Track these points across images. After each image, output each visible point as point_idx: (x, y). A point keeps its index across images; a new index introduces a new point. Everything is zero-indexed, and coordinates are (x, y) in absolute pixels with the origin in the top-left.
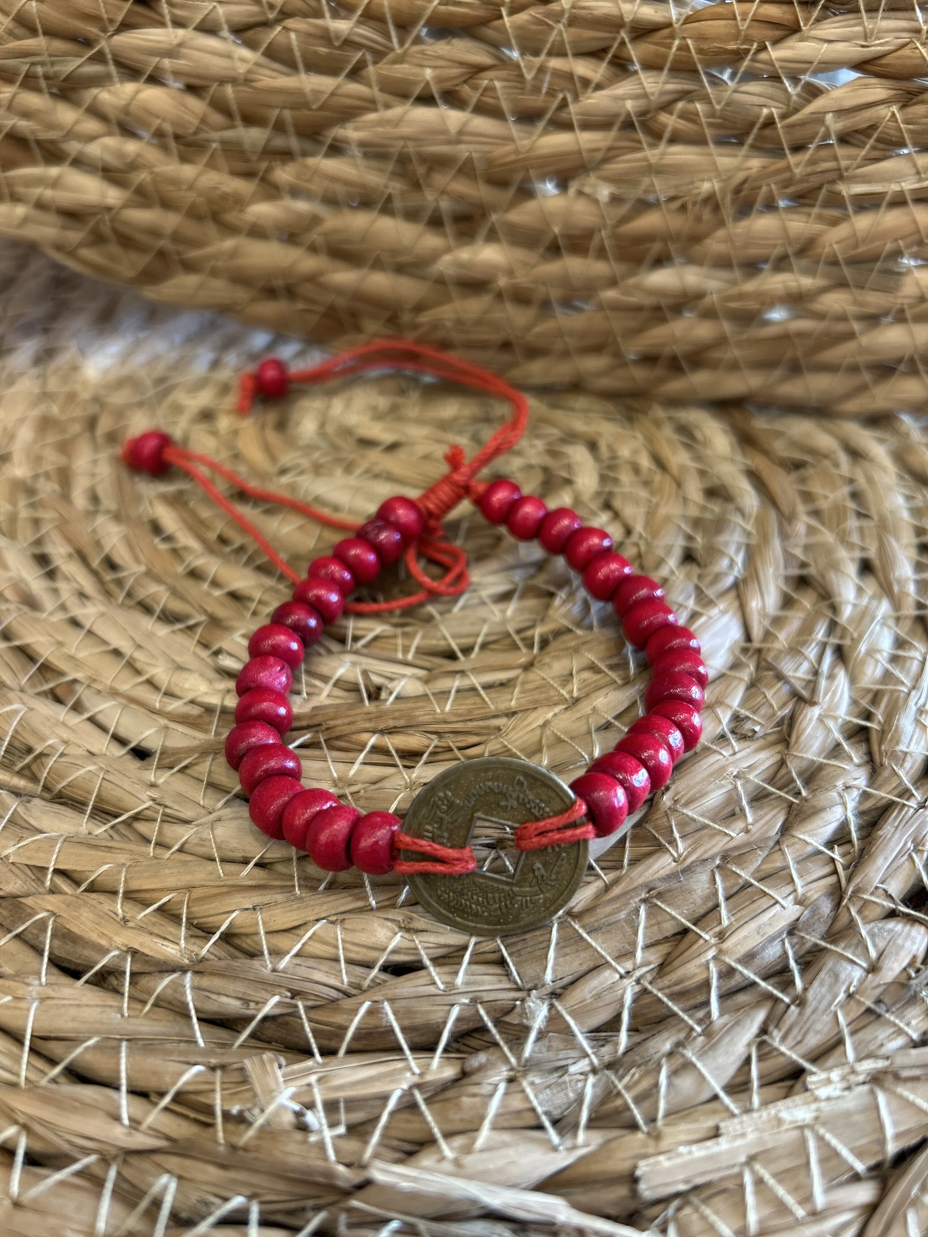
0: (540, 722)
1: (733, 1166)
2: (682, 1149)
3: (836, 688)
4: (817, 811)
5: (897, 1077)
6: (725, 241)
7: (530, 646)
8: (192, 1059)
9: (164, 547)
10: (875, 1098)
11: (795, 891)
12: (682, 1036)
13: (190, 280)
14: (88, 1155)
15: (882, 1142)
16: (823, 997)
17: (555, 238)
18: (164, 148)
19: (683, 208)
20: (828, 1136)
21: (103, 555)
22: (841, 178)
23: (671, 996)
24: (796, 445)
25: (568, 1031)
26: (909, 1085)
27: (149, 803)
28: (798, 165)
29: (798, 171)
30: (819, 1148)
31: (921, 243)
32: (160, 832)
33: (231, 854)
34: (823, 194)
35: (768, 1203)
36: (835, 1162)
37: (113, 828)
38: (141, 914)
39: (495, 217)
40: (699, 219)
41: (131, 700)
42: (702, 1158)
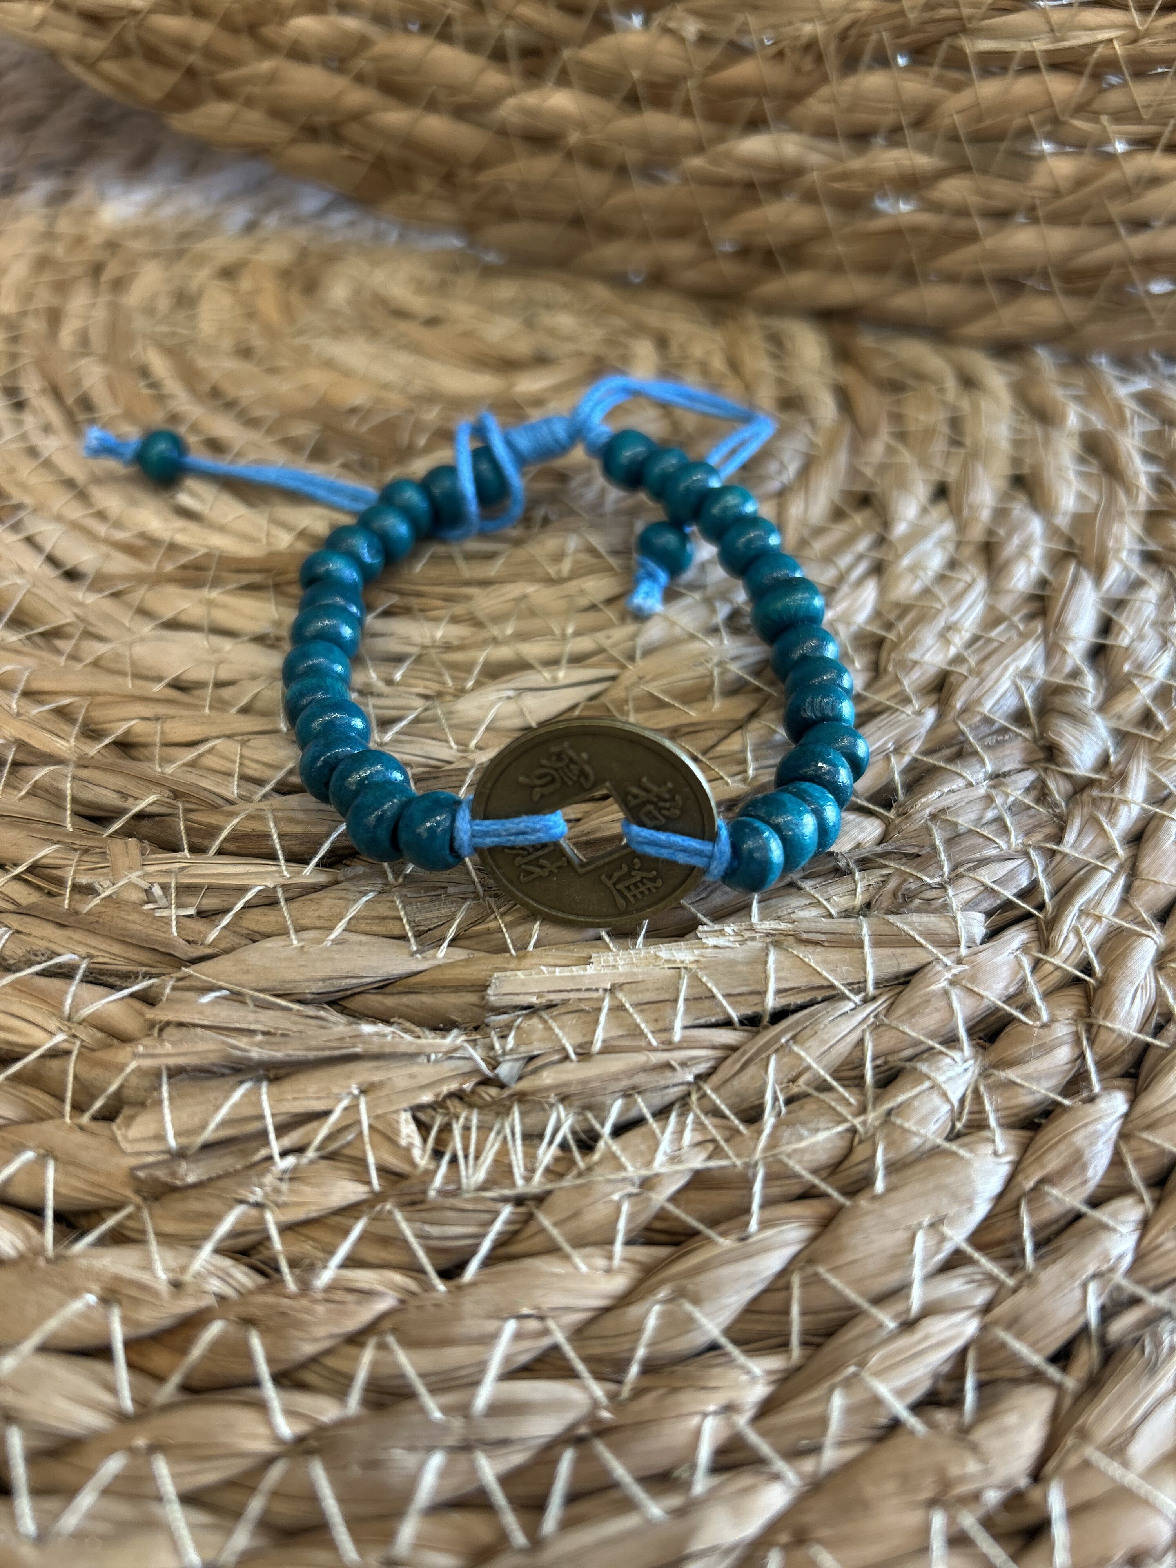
0: (517, 595)
1: (596, 990)
2: (544, 969)
3: (861, 595)
5: (798, 940)
6: (827, 101)
8: (56, 838)
9: (146, 391)
10: (767, 955)
13: (223, 110)
15: (763, 993)
17: (634, 84)
19: (780, 55)
20: (704, 979)
21: (77, 395)
22: (964, 30)
24: (899, 365)
26: (810, 948)
27: (71, 619)
28: (912, 9)
29: (912, 16)
30: (691, 987)
31: (1055, 121)
32: (76, 646)
33: (146, 673)
34: (943, 50)
35: (620, 1026)
36: (707, 1003)
37: (29, 638)
38: (36, 711)
39: (566, 54)
40: (798, 70)
41: (75, 526)
42: (562, 978)
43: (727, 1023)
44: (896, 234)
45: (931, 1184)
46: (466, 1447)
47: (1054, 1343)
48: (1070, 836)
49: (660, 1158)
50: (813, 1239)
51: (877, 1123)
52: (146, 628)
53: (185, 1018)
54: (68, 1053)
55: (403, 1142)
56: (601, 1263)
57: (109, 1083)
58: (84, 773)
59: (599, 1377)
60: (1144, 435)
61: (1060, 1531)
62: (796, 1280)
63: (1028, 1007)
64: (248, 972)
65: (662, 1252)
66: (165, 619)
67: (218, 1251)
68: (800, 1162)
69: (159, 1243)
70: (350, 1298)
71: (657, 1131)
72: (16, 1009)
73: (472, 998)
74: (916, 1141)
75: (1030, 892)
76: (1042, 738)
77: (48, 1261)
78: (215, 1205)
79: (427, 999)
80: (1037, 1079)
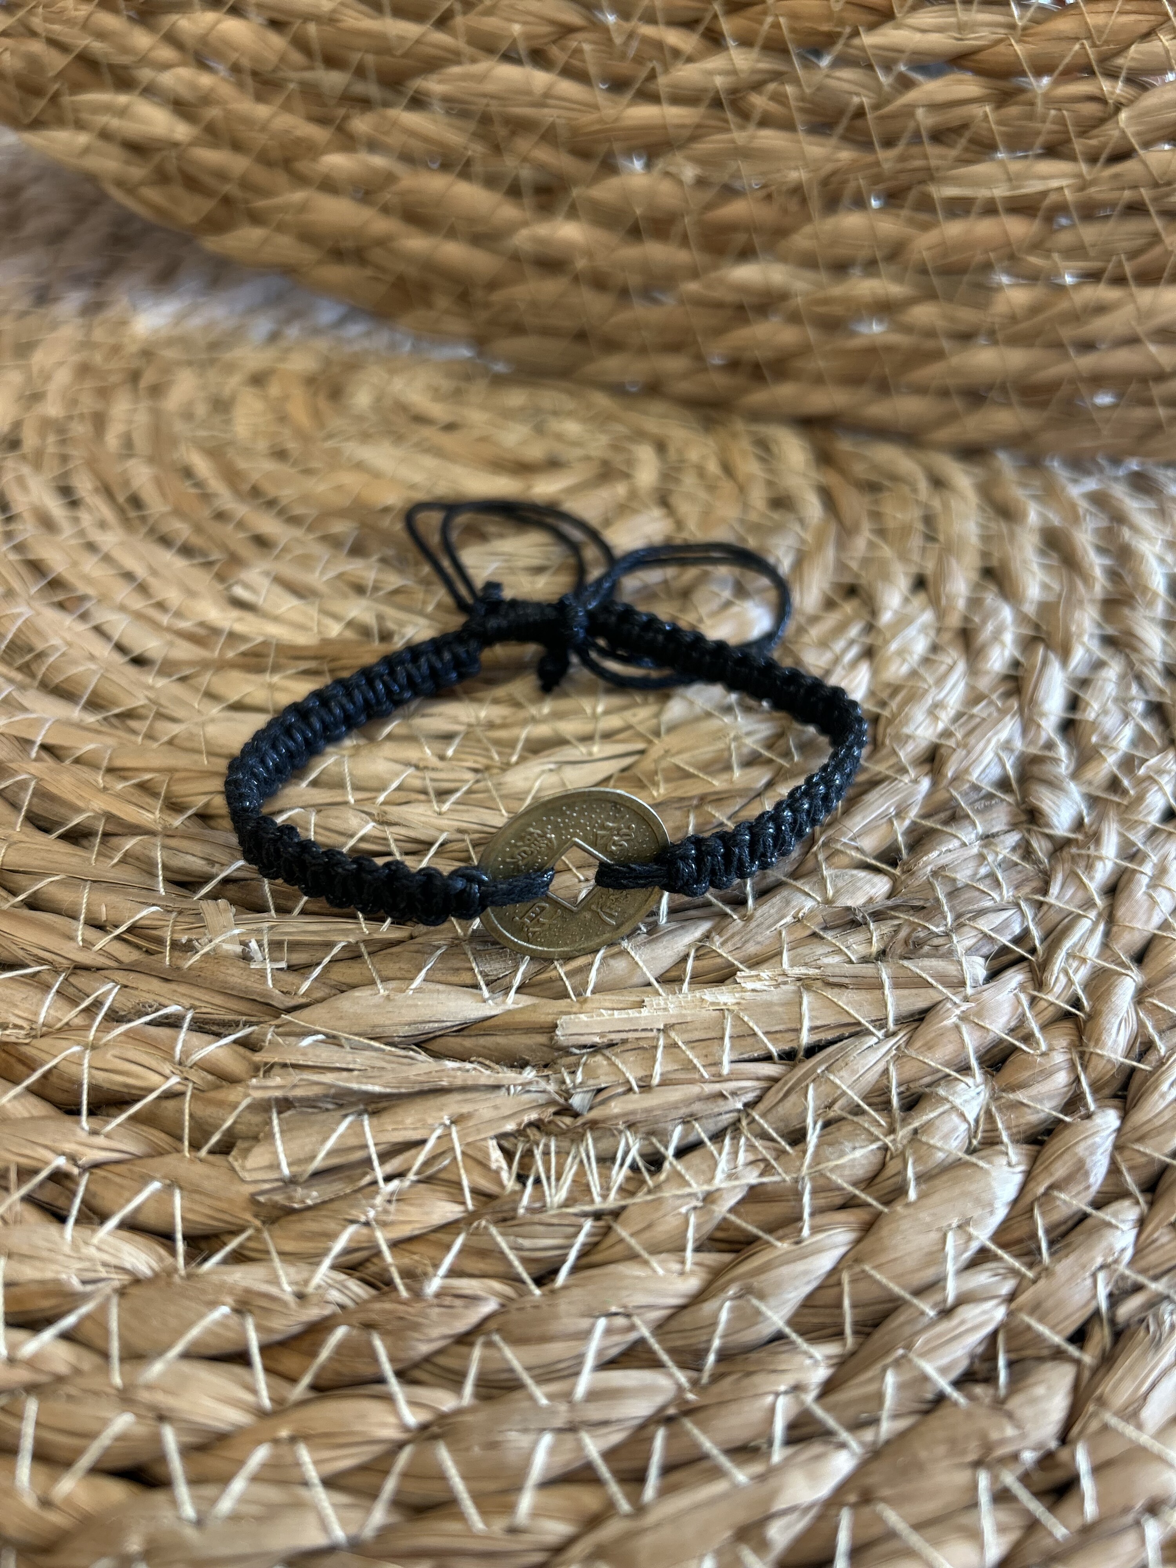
1: (651, 1030)
2: (604, 1012)
5: (826, 983)
6: (812, 238)
8: (151, 901)
9: (193, 491)
10: (801, 997)
13: (255, 234)
14: (41, 964)
15: (798, 1031)
16: (771, 917)
17: (637, 219)
18: (240, 85)
19: (769, 197)
20: (746, 1019)
21: (127, 494)
22: (932, 178)
24: (875, 467)
26: (836, 990)
27: (143, 702)
28: (886, 160)
29: (888, 167)
30: (735, 1026)
31: (1012, 257)
32: (151, 727)
33: (218, 750)
34: (913, 195)
35: (675, 1061)
36: (750, 1040)
37: (105, 719)
38: (120, 786)
39: (575, 192)
40: (785, 211)
42: (620, 1020)
43: (768, 1058)
44: (872, 351)
45: (957, 1191)
46: (572, 1428)
47: (1071, 1326)
48: (1055, 889)
49: (720, 1175)
50: (858, 1241)
51: (905, 1142)
52: (215, 710)
53: (290, 1059)
54: (182, 1094)
55: (494, 1166)
56: (676, 1267)
57: (224, 1121)
58: (173, 842)
59: (682, 1366)
60: (1097, 531)
61: (1087, 1484)
62: (846, 1277)
63: (1028, 1038)
64: (341, 1018)
65: (727, 1257)
66: (231, 701)
67: (334, 1267)
68: (841, 1176)
69: (282, 1261)
70: (458, 1302)
71: (715, 1153)
72: (132, 1054)
73: (542, 1039)
74: (940, 1155)
75: (1022, 938)
76: (1024, 802)
77: (182, 1277)
78: (331, 1225)
79: (501, 1041)
80: (1039, 1099)
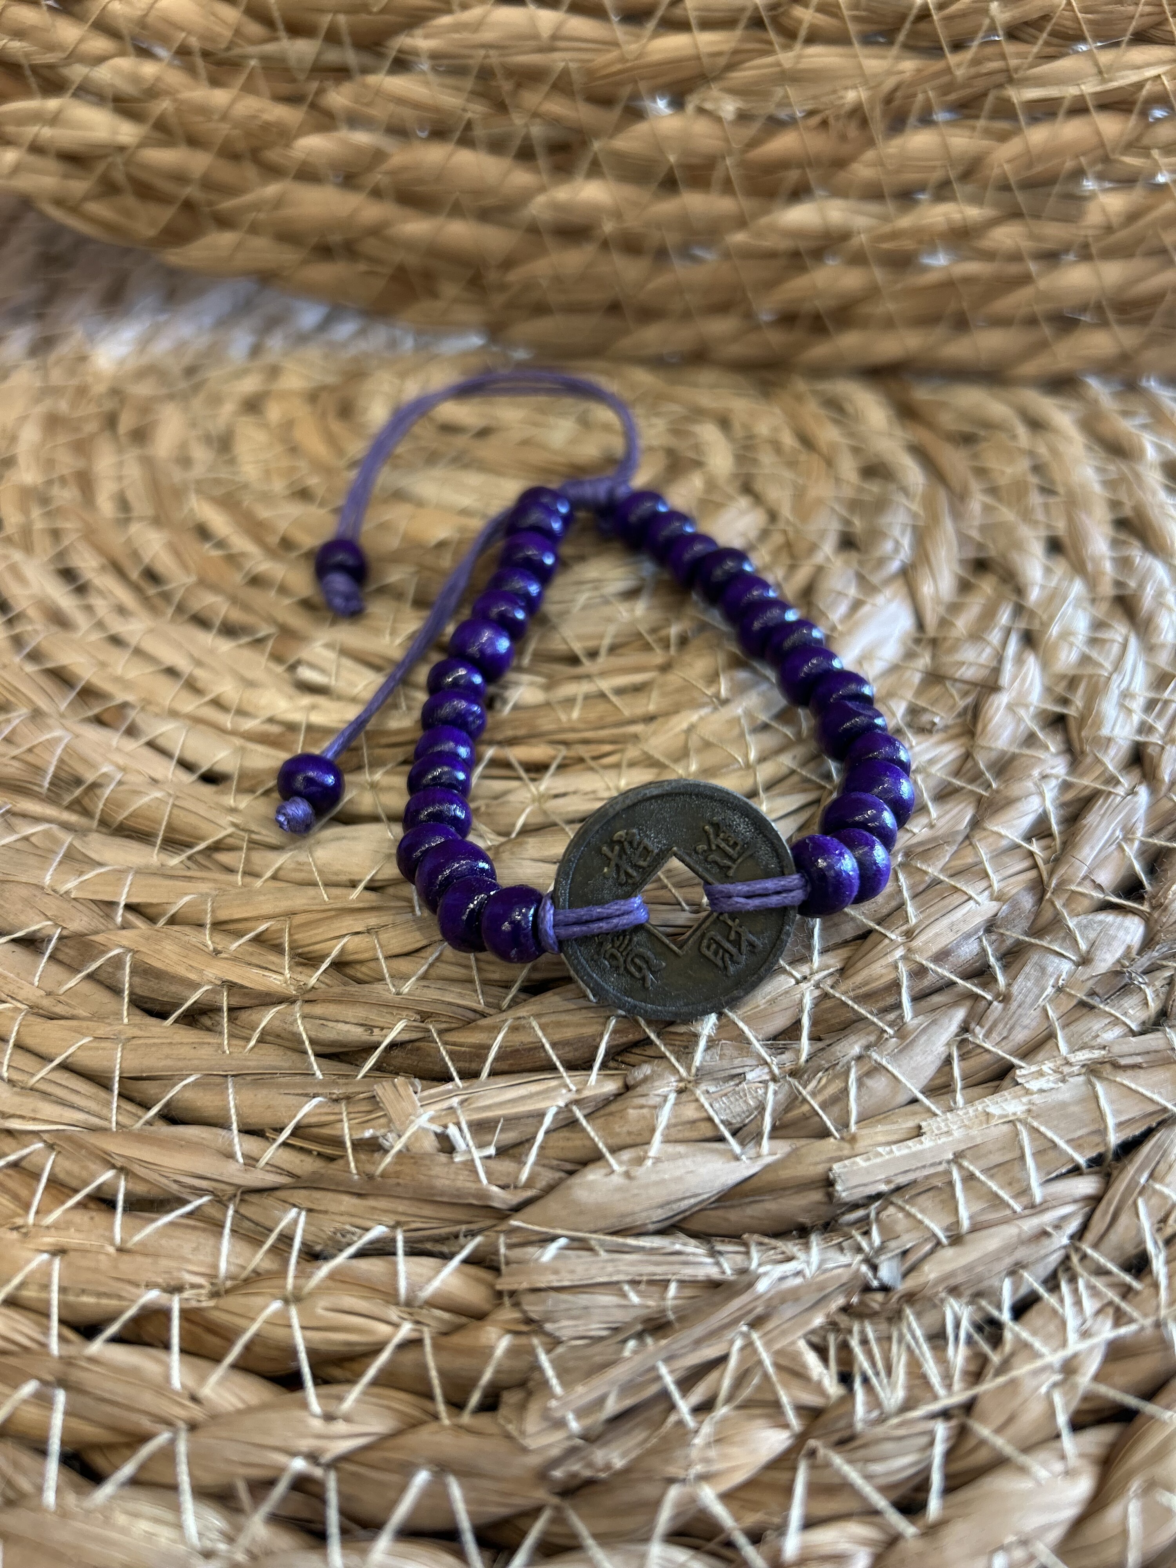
0: (685, 725)
1: (940, 1163)
2: (880, 1149)
3: (1026, 674)
4: (1010, 802)
5: (1116, 1066)
6: (874, 165)
7: (667, 646)
8: (311, 1091)
9: (216, 553)
10: (1094, 1087)
11: (990, 886)
12: (872, 1038)
13: (225, 239)
14: (201, 1196)
15: (1102, 1132)
16: (1029, 991)
17: (671, 169)
18: (190, 69)
20: (1043, 1129)
21: (141, 568)
22: (1011, 81)
23: (855, 999)
24: (964, 415)
25: (741, 1039)
26: (1130, 1073)
27: (230, 830)
28: (959, 65)
29: (960, 73)
30: (1032, 1140)
31: (1106, 159)
32: (248, 860)
33: (335, 878)
34: (989, 103)
35: (979, 1198)
36: (1052, 1154)
37: (190, 858)
38: (233, 945)
39: (597, 145)
41: (197, 720)
42: (904, 1157)
43: (1076, 1171)
49: (1071, 1335)
54: (420, 1343)
55: (813, 1373)
56: (1058, 1465)
57: (481, 1373)
58: (318, 1010)
64: (580, 1213)
67: (667, 1541)
69: (600, 1546)
71: (1057, 1306)
73: (820, 1197)
78: (648, 1491)
79: (772, 1205)
